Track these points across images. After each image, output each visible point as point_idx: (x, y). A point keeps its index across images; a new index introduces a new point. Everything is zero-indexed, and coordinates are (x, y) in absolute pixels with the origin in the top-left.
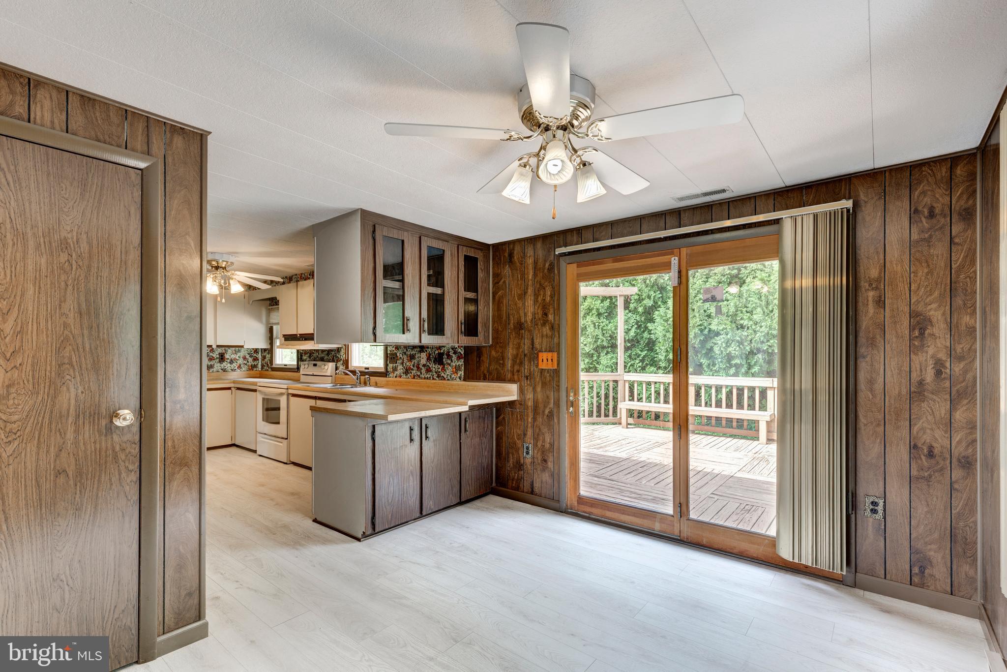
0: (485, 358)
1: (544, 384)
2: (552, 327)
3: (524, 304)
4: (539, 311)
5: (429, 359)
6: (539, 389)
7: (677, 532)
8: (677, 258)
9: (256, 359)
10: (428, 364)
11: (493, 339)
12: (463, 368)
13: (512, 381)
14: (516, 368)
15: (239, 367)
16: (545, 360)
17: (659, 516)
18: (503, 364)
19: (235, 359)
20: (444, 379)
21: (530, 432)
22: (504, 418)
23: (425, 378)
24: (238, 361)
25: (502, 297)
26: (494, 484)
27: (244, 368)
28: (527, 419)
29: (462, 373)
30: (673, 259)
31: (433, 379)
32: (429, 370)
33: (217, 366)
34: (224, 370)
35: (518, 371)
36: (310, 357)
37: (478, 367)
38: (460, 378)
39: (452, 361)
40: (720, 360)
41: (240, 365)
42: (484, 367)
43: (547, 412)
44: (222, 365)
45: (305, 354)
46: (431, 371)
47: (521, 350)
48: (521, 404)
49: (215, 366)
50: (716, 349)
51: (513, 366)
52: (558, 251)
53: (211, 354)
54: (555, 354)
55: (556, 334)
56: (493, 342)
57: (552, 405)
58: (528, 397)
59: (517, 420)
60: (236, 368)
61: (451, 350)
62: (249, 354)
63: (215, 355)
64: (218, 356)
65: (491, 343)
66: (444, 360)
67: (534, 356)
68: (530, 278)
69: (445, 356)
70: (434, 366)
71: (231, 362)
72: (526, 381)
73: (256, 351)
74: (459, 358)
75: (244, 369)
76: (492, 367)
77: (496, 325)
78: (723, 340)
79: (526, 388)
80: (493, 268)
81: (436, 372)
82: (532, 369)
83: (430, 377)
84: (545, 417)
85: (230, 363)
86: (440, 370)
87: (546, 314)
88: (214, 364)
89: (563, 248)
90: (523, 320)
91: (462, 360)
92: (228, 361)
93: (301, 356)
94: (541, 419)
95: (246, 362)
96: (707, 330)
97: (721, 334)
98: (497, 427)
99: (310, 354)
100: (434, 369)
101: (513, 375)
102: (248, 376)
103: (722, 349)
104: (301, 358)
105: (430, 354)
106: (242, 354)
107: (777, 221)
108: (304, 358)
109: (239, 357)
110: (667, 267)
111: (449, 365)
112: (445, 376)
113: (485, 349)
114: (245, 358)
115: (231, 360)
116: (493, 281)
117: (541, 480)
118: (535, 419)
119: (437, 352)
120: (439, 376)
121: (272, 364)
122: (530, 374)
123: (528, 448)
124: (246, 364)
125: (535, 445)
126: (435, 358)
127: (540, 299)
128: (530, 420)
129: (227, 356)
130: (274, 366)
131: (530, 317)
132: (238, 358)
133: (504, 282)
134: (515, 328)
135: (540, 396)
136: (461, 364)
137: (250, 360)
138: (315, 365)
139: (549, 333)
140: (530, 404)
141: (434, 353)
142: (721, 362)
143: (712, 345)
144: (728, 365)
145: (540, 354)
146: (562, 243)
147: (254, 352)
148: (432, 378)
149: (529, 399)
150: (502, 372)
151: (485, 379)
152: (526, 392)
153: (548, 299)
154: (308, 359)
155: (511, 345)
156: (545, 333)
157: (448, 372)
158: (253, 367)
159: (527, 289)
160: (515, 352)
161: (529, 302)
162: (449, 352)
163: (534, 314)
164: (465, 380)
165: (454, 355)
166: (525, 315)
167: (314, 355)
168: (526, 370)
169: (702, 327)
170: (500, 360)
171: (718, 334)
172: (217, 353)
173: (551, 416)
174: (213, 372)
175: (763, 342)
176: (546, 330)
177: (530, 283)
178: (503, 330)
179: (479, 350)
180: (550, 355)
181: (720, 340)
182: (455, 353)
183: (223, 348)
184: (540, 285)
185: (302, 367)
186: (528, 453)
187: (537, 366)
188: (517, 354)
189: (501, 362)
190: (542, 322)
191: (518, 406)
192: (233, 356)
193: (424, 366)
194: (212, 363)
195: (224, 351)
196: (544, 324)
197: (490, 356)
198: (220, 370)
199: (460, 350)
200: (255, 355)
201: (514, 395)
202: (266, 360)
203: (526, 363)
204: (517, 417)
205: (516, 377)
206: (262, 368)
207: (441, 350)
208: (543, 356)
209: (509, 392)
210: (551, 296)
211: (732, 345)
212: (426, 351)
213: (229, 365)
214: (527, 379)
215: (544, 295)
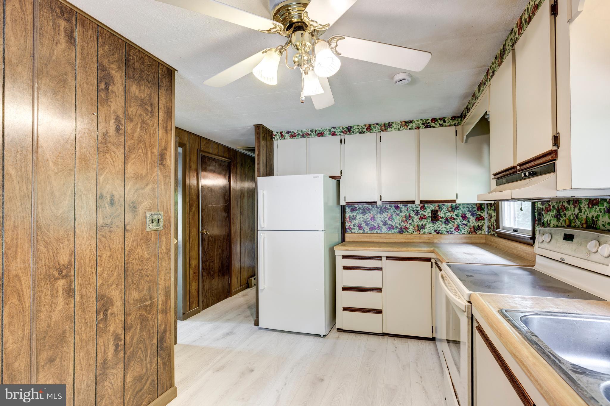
9: (480, 218)
15: (457, 228)
19: (452, 218)
24: (455, 221)
27: (465, 230)
33: (430, 226)
34: (438, 232)
36: (558, 217)
41: (458, 226)
44: (435, 226)
45: (548, 210)
49: (427, 226)
53: (422, 212)
60: (453, 230)
62: (470, 211)
63: (427, 213)
64: (430, 214)
71: (447, 221)
73: (480, 207)
75: (463, 231)
85: (445, 223)
88: (425, 224)
92: (443, 220)
93: (540, 214)
95: (465, 222)
99: (558, 210)
102: (469, 241)
104: (540, 220)
106: (460, 212)
108: (546, 218)
109: (457, 216)
114: (464, 217)
115: (447, 219)
121: (498, 227)
124: (466, 225)
129: (441, 214)
130: (500, 230)
132: (455, 217)
137: (472, 219)
138: (569, 238)
147: (478, 209)
154: (554, 222)
158: (476, 229)
167: (569, 213)
172: (429, 210)
174: (424, 233)
183: (436, 205)
185: (539, 238)
192: (449, 215)
194: (423, 222)
195: (437, 208)
198: (433, 232)
200: (479, 213)
202: (492, 220)
206: (488, 231)
213: (444, 225)
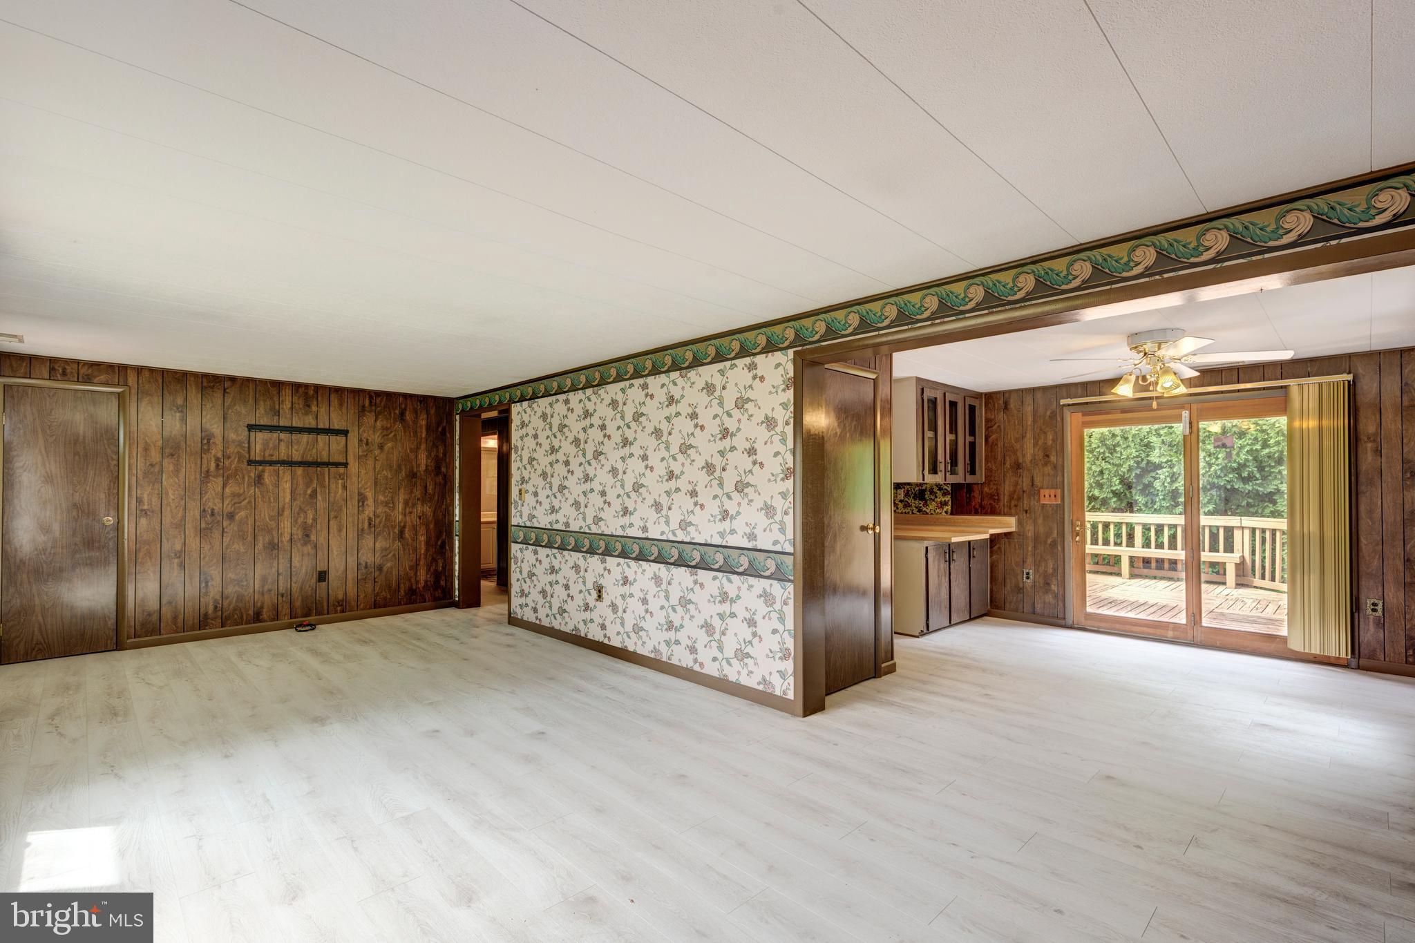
0: (976, 494)
1: (1046, 518)
2: (1055, 467)
3: (1022, 446)
4: (1040, 452)
5: (907, 495)
6: (1040, 521)
7: (1190, 637)
8: (1188, 412)
10: (906, 499)
11: (986, 477)
12: (950, 503)
13: (1010, 515)
14: (1013, 503)
16: (1047, 496)
17: (1171, 626)
18: (999, 500)
20: (927, 513)
21: (1030, 560)
22: (999, 548)
23: (902, 513)
25: (997, 440)
26: (989, 607)
28: (1027, 548)
29: (949, 508)
30: (1183, 412)
31: (913, 513)
32: (907, 505)
35: (1016, 506)
37: (969, 503)
38: (946, 512)
39: (936, 497)
40: (1162, 497)
42: (977, 501)
43: (1049, 541)
46: (910, 506)
47: (1019, 487)
48: (1019, 535)
50: (1157, 484)
51: (1010, 501)
52: (1063, 402)
54: (1059, 491)
55: (1060, 474)
56: (986, 480)
57: (1055, 535)
58: (1027, 529)
59: (1015, 549)
61: (935, 487)
65: (984, 481)
66: (926, 496)
67: (1035, 491)
68: (1029, 423)
69: (927, 493)
70: (913, 501)
72: (1025, 514)
74: (945, 494)
76: (985, 502)
77: (989, 464)
78: (1167, 474)
79: (1025, 521)
80: (986, 413)
81: (916, 507)
82: (1032, 504)
83: (909, 512)
84: (1047, 546)
86: (921, 505)
87: (1048, 456)
89: (1069, 399)
90: (1021, 461)
91: (949, 497)
94: (1043, 548)
96: (1145, 462)
97: (1163, 468)
98: (991, 557)
100: (913, 504)
101: (1010, 509)
103: (1166, 484)
105: (908, 491)
107: (1285, 387)
110: (1178, 419)
111: (933, 500)
112: (928, 511)
113: (976, 486)
116: (986, 426)
117: (1043, 602)
118: (1035, 548)
119: (917, 489)
120: (920, 511)
122: (1030, 508)
123: (1028, 574)
125: (1036, 571)
126: (915, 494)
127: (1040, 443)
128: (1030, 549)
131: (1029, 457)
133: (999, 426)
134: (1012, 467)
135: (1042, 530)
136: (947, 499)
139: (1051, 472)
140: (1030, 534)
141: (914, 490)
142: (1164, 499)
143: (1152, 480)
144: (1173, 503)
145: (1042, 491)
146: (1065, 394)
148: (911, 513)
149: (1029, 530)
150: (997, 507)
151: (976, 513)
152: (1025, 524)
153: (1050, 442)
155: (1007, 482)
156: (1047, 472)
157: (932, 506)
159: (1026, 433)
160: (1012, 489)
161: (1028, 445)
162: (932, 489)
163: (1034, 455)
164: (952, 514)
165: (938, 492)
166: (1024, 456)
168: (1025, 505)
169: (1139, 459)
170: (994, 495)
171: (1159, 466)
173: (1054, 545)
175: (1219, 477)
176: (1048, 469)
177: (1029, 428)
178: (998, 470)
179: (970, 487)
180: (1053, 492)
181: (1163, 473)
182: (940, 489)
184: (1041, 430)
186: (1028, 578)
187: (1039, 500)
188: (1015, 491)
189: (997, 498)
190: (1042, 462)
191: (1016, 536)
193: (901, 501)
196: (1046, 464)
197: (982, 492)
199: (945, 487)
201: (1013, 527)
203: (1025, 499)
204: (1015, 546)
205: (1013, 511)
207: (922, 487)
208: (1046, 492)
209: (1008, 524)
210: (1053, 440)
211: (1179, 480)
212: (904, 488)
214: (1026, 512)
215: (1046, 439)
